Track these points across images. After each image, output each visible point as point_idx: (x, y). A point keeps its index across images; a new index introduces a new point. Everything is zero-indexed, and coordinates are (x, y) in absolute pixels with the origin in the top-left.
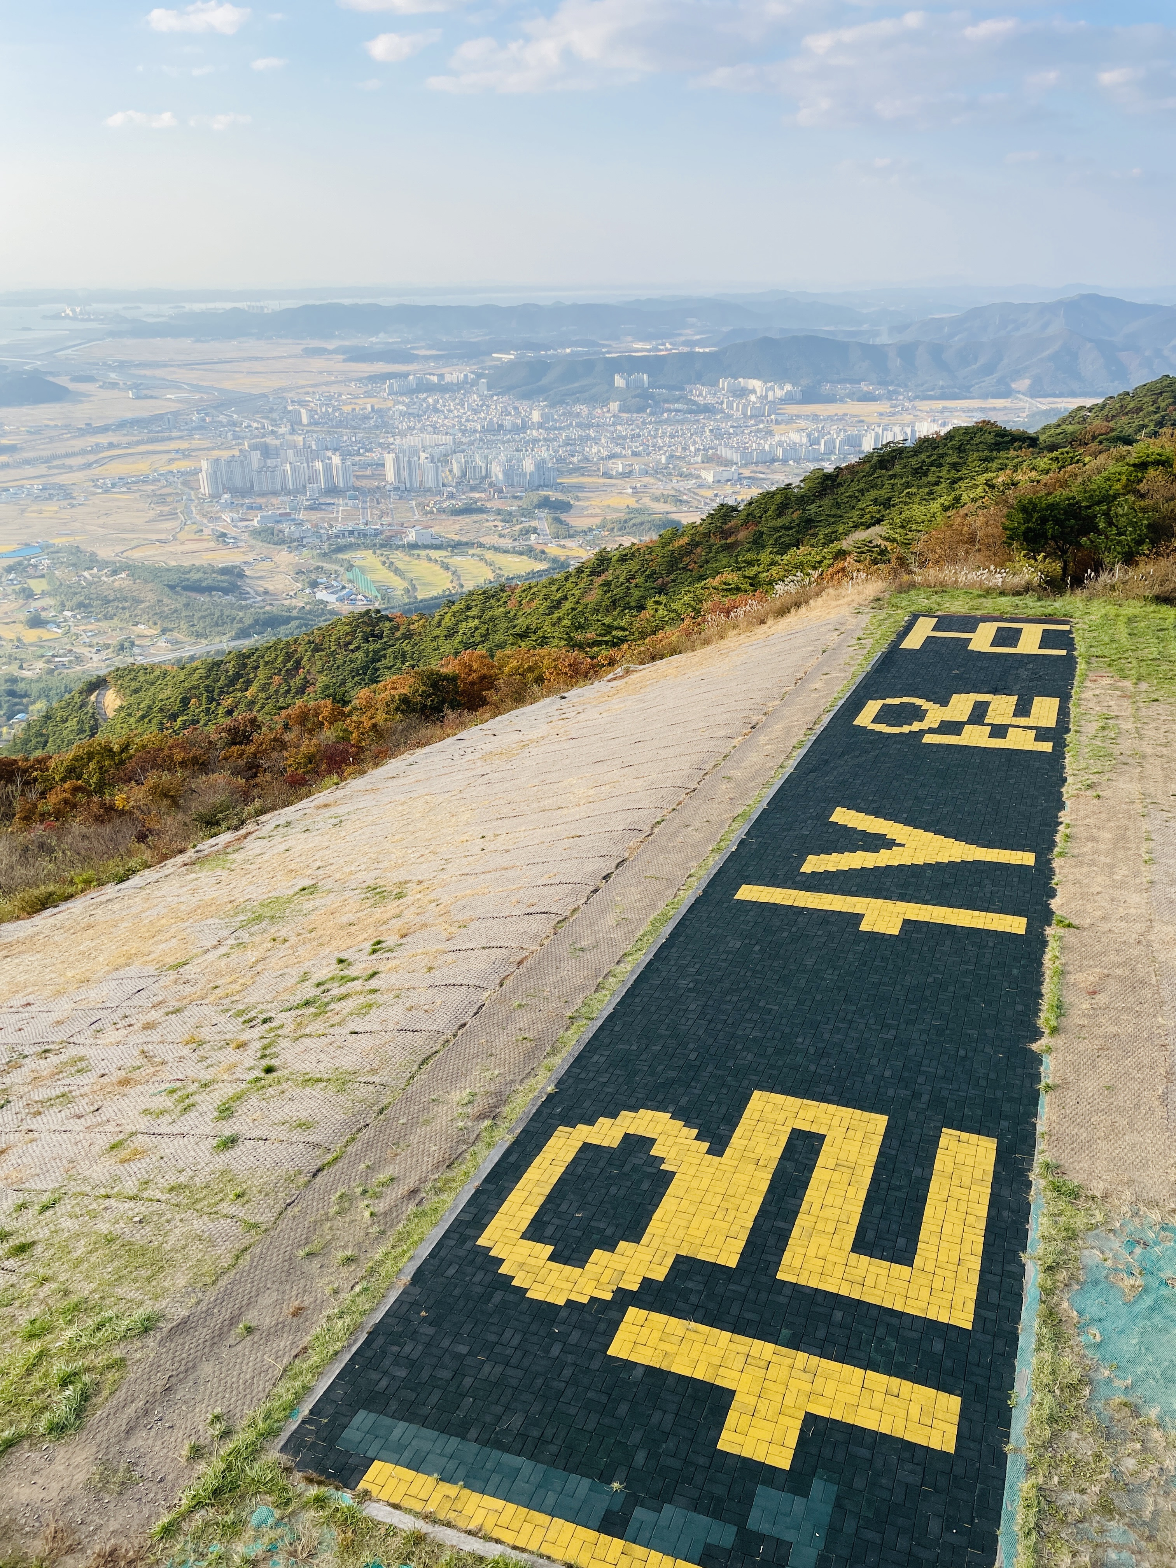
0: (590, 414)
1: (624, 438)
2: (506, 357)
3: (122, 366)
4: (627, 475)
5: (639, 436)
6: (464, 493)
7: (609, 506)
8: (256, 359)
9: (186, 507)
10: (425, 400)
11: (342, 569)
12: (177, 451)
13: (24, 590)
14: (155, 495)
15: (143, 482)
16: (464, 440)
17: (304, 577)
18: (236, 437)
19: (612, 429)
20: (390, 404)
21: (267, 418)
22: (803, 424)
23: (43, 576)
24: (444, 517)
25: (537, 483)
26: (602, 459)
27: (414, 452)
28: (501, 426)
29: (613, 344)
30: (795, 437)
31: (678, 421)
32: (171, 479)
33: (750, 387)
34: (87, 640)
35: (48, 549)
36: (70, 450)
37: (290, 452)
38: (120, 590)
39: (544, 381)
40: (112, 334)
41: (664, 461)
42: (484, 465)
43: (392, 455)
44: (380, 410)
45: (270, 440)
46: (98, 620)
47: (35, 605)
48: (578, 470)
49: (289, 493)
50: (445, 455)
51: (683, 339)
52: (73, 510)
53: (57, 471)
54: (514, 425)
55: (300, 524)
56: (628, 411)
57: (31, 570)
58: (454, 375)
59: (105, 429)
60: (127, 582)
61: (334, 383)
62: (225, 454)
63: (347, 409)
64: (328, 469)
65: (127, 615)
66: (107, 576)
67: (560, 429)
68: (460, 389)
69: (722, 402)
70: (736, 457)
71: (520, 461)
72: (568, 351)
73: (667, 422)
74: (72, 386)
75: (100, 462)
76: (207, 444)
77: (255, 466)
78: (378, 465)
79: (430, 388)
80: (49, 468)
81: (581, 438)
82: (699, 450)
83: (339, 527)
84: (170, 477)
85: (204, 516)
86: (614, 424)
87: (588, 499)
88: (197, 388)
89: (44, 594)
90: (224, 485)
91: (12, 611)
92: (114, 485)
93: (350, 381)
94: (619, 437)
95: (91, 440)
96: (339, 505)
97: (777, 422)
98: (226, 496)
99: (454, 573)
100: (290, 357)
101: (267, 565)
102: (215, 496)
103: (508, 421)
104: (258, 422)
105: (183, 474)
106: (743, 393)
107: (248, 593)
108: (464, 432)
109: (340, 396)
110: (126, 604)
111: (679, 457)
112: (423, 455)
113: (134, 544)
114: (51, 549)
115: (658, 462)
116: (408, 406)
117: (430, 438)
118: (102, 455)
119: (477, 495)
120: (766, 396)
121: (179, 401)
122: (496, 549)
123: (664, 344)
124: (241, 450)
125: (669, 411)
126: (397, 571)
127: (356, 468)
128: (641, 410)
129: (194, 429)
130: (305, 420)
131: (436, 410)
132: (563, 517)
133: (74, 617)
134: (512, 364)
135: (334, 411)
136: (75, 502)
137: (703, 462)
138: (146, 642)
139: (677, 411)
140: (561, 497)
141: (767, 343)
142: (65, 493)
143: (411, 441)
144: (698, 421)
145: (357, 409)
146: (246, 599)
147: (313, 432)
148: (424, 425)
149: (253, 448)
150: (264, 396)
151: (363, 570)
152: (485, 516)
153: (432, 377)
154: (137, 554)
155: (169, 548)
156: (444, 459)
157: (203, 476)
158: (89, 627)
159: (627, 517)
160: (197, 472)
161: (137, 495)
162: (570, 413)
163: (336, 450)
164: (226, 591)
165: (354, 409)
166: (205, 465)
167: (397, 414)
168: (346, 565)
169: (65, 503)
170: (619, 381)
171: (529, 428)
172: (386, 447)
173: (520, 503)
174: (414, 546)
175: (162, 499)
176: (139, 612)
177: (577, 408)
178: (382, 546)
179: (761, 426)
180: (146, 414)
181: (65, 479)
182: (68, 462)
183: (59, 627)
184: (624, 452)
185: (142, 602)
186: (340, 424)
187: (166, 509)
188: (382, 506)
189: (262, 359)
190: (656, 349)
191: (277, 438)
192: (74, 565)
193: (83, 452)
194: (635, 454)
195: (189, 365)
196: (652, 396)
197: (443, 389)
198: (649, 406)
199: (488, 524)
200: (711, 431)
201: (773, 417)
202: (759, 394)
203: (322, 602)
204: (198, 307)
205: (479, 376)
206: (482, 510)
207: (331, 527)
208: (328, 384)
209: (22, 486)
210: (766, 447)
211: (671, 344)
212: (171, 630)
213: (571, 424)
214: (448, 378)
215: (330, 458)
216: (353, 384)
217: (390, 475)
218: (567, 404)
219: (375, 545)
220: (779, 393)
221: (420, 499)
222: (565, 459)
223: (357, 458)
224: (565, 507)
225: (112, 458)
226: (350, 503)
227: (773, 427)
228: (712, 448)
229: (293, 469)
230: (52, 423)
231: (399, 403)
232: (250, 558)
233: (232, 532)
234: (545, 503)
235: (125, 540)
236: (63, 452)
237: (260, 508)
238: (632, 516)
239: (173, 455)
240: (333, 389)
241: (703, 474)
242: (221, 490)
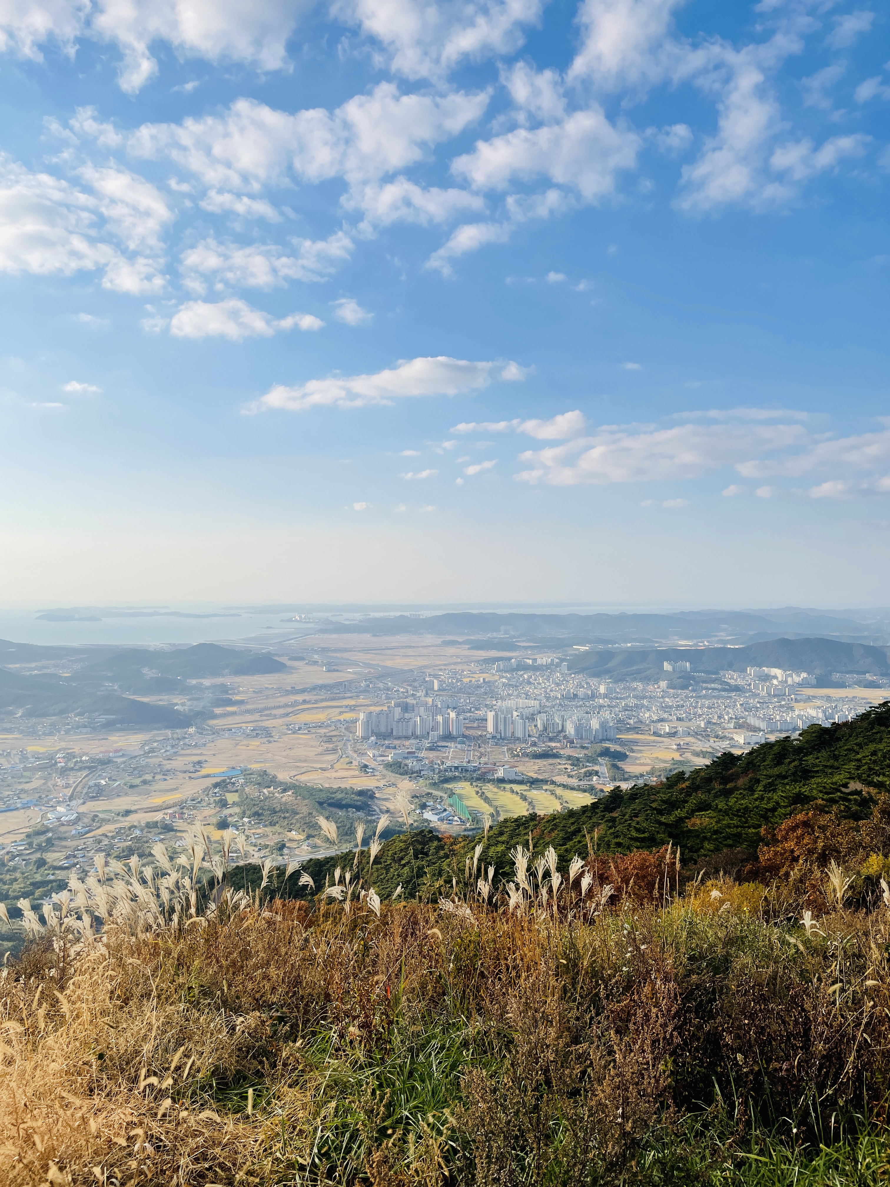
0: (644, 689)
1: (671, 707)
2: (583, 648)
3: (324, 650)
4: (672, 735)
5: (683, 706)
6: (544, 743)
7: (657, 758)
8: (410, 647)
9: (345, 745)
10: (522, 676)
11: (446, 796)
12: (346, 707)
13: (221, 801)
14: (325, 736)
15: (320, 727)
16: (547, 704)
17: (417, 800)
18: (388, 698)
19: (661, 700)
20: (497, 678)
21: (410, 685)
22: (819, 703)
23: (236, 791)
24: (527, 759)
25: (600, 738)
26: (653, 722)
27: (509, 711)
28: (575, 696)
29: (664, 641)
30: (812, 712)
31: (714, 697)
32: (339, 725)
33: (773, 674)
34: (254, 841)
35: (246, 773)
36: (277, 704)
37: (422, 709)
38: (286, 804)
39: (610, 665)
40: (322, 631)
41: (703, 725)
42: (560, 723)
43: (493, 713)
44: (489, 682)
45: (410, 701)
46: (265, 826)
47: (227, 812)
48: (634, 729)
49: (417, 737)
50: (532, 715)
51: (717, 639)
52: (270, 745)
53: (265, 718)
54: (586, 695)
55: (420, 760)
56: (674, 688)
57: (230, 787)
58: (543, 660)
59: (303, 691)
60: (291, 798)
61: (460, 663)
62: (378, 709)
63: (466, 680)
64: (446, 721)
65: (286, 823)
66: (279, 793)
67: (621, 699)
68: (548, 669)
69: (750, 685)
70: (763, 725)
71: (588, 720)
72: (629, 645)
73: (705, 697)
74: (289, 663)
75: (295, 713)
76: (367, 702)
77: (397, 717)
78: (482, 720)
79: (526, 668)
80: (261, 716)
81: (636, 706)
82: (731, 718)
83: (449, 763)
84: (338, 724)
85: (355, 751)
86: (663, 697)
87: (640, 751)
88: (367, 665)
89: (234, 804)
90: (372, 731)
91: (210, 816)
92: (300, 729)
93: (471, 662)
94: (667, 707)
95: (292, 698)
96: (451, 747)
97: (797, 701)
98: (372, 738)
99: (530, 803)
100: (433, 646)
101: (391, 790)
102: (365, 738)
103: (581, 692)
104: (404, 688)
105: (347, 722)
106: (767, 678)
107: (375, 811)
108: (548, 698)
109: (463, 671)
110: (287, 815)
111: (715, 724)
112: (515, 714)
113: (303, 770)
114: (248, 772)
115: (699, 726)
116: (508, 679)
117: (522, 702)
118: (297, 708)
119: (553, 744)
120: (786, 681)
121: (355, 673)
122: (565, 786)
123: (703, 642)
124: (389, 707)
125: (707, 689)
126: (487, 800)
127: (467, 721)
128: (684, 687)
129: (361, 692)
130: (436, 688)
131: (529, 683)
132: (620, 764)
133: (250, 822)
134: (586, 653)
135: (457, 682)
136: (271, 739)
137: (735, 728)
138: (293, 845)
139: (714, 689)
140: (619, 748)
141: (785, 643)
142: (267, 733)
143: (510, 703)
144: (731, 697)
145: (473, 680)
146: (373, 815)
147: (441, 695)
148: (519, 693)
149: (397, 705)
150: (412, 671)
151: (461, 797)
152: (558, 760)
153: (528, 661)
154: (303, 778)
155: (327, 774)
156: (531, 718)
157: (359, 724)
158: (258, 831)
159: (672, 767)
160: (355, 721)
161: (314, 736)
162: (629, 688)
163: (454, 708)
164: (358, 808)
165: (471, 681)
166: (362, 716)
167: (501, 685)
168: (449, 792)
169: (265, 740)
170: (667, 666)
171: (597, 697)
172: (491, 707)
173: (586, 752)
174: (502, 781)
175: (329, 739)
176: (294, 821)
177: (635, 684)
178: (478, 779)
179: (783, 703)
180: (331, 682)
181: (269, 724)
182: (274, 712)
183: (237, 829)
184: (670, 718)
185: (298, 814)
186: (460, 690)
187: (331, 746)
188: (482, 750)
189: (414, 647)
190: (696, 645)
191: (415, 699)
192: (259, 784)
193: (286, 706)
194: (679, 719)
195: (364, 651)
196: (693, 678)
197: (535, 668)
198: (691, 685)
199: (560, 767)
200: (741, 705)
201: (793, 696)
202: (780, 679)
203: (427, 821)
204: (378, 615)
205: (562, 660)
206: (556, 756)
207: (443, 763)
208: (455, 664)
209: (241, 728)
210: (788, 719)
211: (708, 642)
212: (313, 837)
213: (629, 696)
214: (539, 662)
215: (449, 714)
216: (472, 665)
217: (490, 728)
218: (627, 681)
219: (472, 778)
220: (797, 679)
221: (510, 746)
222: (623, 721)
223: (468, 715)
224: (622, 757)
225: (304, 710)
226: (459, 746)
227: (793, 704)
228: (742, 718)
229: (422, 720)
230: (271, 686)
231: (503, 677)
232: (381, 784)
233: (372, 764)
234: (606, 753)
235: (298, 767)
236: (273, 705)
237: (395, 748)
238: (676, 766)
239: (341, 710)
240: (458, 667)
241: (736, 737)
242: (370, 734)
